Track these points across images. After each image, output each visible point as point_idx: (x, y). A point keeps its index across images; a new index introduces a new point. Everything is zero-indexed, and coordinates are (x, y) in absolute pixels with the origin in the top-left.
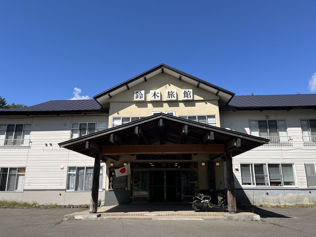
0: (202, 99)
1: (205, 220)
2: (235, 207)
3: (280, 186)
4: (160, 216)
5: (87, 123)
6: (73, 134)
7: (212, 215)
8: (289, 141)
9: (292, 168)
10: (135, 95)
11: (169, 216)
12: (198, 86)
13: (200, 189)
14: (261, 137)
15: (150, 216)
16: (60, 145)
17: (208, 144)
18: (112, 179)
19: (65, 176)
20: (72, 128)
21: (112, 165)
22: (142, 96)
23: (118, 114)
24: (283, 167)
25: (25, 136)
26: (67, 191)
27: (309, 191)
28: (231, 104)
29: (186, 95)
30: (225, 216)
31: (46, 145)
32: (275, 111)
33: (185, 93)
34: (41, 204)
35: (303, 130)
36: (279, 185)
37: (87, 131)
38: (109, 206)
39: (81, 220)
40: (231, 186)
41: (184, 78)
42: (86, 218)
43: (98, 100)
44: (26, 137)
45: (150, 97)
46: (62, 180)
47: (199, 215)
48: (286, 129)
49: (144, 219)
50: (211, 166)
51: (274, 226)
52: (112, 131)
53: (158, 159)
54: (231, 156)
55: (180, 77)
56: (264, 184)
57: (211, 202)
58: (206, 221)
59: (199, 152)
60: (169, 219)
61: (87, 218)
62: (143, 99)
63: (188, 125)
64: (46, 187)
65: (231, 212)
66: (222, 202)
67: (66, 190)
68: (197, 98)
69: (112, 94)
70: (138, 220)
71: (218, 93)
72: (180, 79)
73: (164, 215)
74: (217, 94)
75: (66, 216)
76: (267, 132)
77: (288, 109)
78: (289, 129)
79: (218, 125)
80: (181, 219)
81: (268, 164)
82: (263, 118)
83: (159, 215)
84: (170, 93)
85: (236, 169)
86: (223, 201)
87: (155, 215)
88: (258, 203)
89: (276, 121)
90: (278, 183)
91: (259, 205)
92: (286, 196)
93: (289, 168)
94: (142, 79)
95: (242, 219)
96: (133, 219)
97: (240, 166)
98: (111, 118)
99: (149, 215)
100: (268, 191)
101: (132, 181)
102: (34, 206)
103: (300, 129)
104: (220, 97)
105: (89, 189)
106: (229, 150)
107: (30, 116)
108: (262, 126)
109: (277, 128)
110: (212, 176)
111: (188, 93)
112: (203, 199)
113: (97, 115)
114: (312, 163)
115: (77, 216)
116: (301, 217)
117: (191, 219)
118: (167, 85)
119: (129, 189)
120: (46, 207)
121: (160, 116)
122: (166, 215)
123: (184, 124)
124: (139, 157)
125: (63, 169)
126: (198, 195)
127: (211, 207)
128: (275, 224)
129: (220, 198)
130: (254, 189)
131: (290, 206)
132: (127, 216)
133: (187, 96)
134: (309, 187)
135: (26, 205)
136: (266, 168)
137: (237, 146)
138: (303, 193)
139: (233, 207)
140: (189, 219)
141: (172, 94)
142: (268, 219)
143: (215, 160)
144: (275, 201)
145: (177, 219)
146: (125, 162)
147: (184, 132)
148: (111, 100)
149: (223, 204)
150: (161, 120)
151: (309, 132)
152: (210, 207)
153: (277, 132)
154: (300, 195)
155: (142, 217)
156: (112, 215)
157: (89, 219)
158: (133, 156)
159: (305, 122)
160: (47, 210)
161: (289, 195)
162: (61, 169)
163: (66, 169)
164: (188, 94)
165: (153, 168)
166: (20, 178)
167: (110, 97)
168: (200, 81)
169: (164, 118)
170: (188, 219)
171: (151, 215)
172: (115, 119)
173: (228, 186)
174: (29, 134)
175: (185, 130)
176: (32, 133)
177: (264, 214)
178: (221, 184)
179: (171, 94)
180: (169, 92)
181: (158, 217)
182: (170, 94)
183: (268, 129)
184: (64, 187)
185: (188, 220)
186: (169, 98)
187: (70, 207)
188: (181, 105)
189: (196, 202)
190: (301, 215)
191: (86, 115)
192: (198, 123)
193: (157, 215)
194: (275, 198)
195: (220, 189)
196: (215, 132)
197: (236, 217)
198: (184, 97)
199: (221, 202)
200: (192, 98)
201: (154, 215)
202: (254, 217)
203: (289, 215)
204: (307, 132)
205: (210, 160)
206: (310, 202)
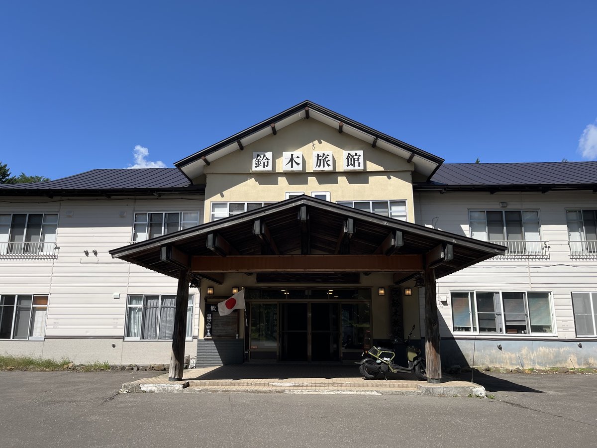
0: (381, 169)
1: (383, 394)
2: (440, 372)
3: (525, 333)
4: (300, 388)
5: (164, 213)
6: (137, 234)
7: (397, 386)
8: (543, 249)
9: (548, 301)
10: (254, 161)
11: (315, 386)
12: (374, 145)
13: (374, 338)
14: (491, 241)
15: (281, 386)
16: (112, 254)
17: (392, 255)
18: (210, 318)
19: (123, 311)
20: (135, 223)
21: (210, 291)
22: (268, 162)
23: (222, 196)
24: (531, 299)
25: (47, 235)
26: (127, 339)
27: (578, 343)
28: (434, 179)
29: (351, 162)
30: (421, 387)
31: (87, 253)
32: (518, 193)
33: (349, 157)
34: (77, 363)
35: (571, 230)
36: (523, 332)
37: (163, 228)
38: (205, 367)
39: (153, 392)
40: (432, 332)
41: (347, 128)
42: (161, 389)
43: (185, 169)
44: (49, 237)
45: (283, 165)
46: (117, 319)
47: (373, 386)
48: (539, 226)
49: (271, 392)
50: (395, 295)
51: (511, 406)
52: (211, 229)
53: (297, 281)
54: (435, 277)
55: (341, 127)
56: (495, 330)
57: (395, 362)
58: (385, 397)
59: (374, 270)
60: (316, 393)
61: (164, 389)
62: (269, 168)
63: (355, 219)
64: (87, 332)
65: (432, 381)
66: (416, 362)
67: (124, 338)
68: (371, 167)
69: (210, 157)
70: (260, 394)
71: (411, 157)
72: (340, 130)
73: (307, 386)
74: (409, 161)
75: (125, 386)
76: (502, 232)
77: (543, 189)
78: (543, 228)
79: (411, 219)
80: (339, 393)
81: (502, 292)
82: (495, 206)
83: (298, 386)
84: (320, 158)
85: (442, 302)
86: (418, 359)
87: (291, 384)
88: (483, 364)
89: (519, 212)
90: (520, 329)
91: (484, 367)
92: (535, 353)
93: (541, 302)
94: (268, 130)
95: (451, 393)
96: (249, 392)
97: (449, 295)
98: (208, 203)
99: (279, 384)
100: (502, 343)
101: (248, 322)
102: (65, 367)
103: (565, 227)
104: (415, 165)
105: (168, 337)
106: (431, 266)
107: (55, 198)
108: (494, 221)
109: (521, 226)
110: (397, 313)
111: (354, 157)
112: (379, 357)
113: (182, 198)
114: (585, 291)
115: (147, 385)
116: (561, 391)
117: (357, 393)
118: (316, 142)
119: (242, 337)
120: (87, 369)
121: (302, 202)
122: (311, 386)
123: (347, 217)
124: (261, 277)
125: (119, 298)
126: (372, 349)
127: (395, 371)
128: (513, 404)
129: (411, 356)
130: (475, 339)
131: (542, 371)
132: (239, 385)
133: (353, 163)
134: (578, 336)
135: (49, 365)
136: (499, 300)
137: (445, 259)
138: (566, 348)
139: (436, 370)
140: (353, 393)
141: (325, 158)
142: (500, 394)
143: (404, 284)
144: (514, 362)
145: (332, 393)
146: (235, 287)
147: (345, 231)
148: (209, 170)
149: (416, 365)
150: (304, 209)
151: (582, 233)
152: (393, 371)
153: (521, 232)
154: (562, 350)
155: (265, 388)
156: (210, 385)
157: (168, 390)
158: (250, 277)
159: (574, 214)
160: (89, 374)
161: (540, 351)
162: (115, 298)
163: (124, 299)
164: (354, 159)
165: (288, 299)
166: (38, 314)
167: (208, 163)
168: (378, 136)
169: (309, 204)
170: (351, 393)
171: (282, 384)
172: (215, 205)
173: (427, 333)
174: (54, 233)
175: (349, 228)
176: (59, 230)
177: (493, 384)
178: (413, 329)
179: (324, 160)
180: (318, 155)
181: (295, 388)
182: (320, 160)
183: (505, 228)
184: (121, 333)
185: (352, 395)
186: (319, 166)
187: (132, 369)
188: (342, 180)
189: (366, 361)
190: (561, 388)
191: (162, 197)
192: (373, 216)
193: (294, 384)
194: (513, 356)
195: (411, 338)
196: (404, 232)
197: (441, 390)
198: (348, 165)
199: (413, 362)
200: (362, 168)
201: (288, 384)
202: (474, 390)
203: (538, 388)
204: (577, 234)
205: (394, 284)
206: (579, 364)
